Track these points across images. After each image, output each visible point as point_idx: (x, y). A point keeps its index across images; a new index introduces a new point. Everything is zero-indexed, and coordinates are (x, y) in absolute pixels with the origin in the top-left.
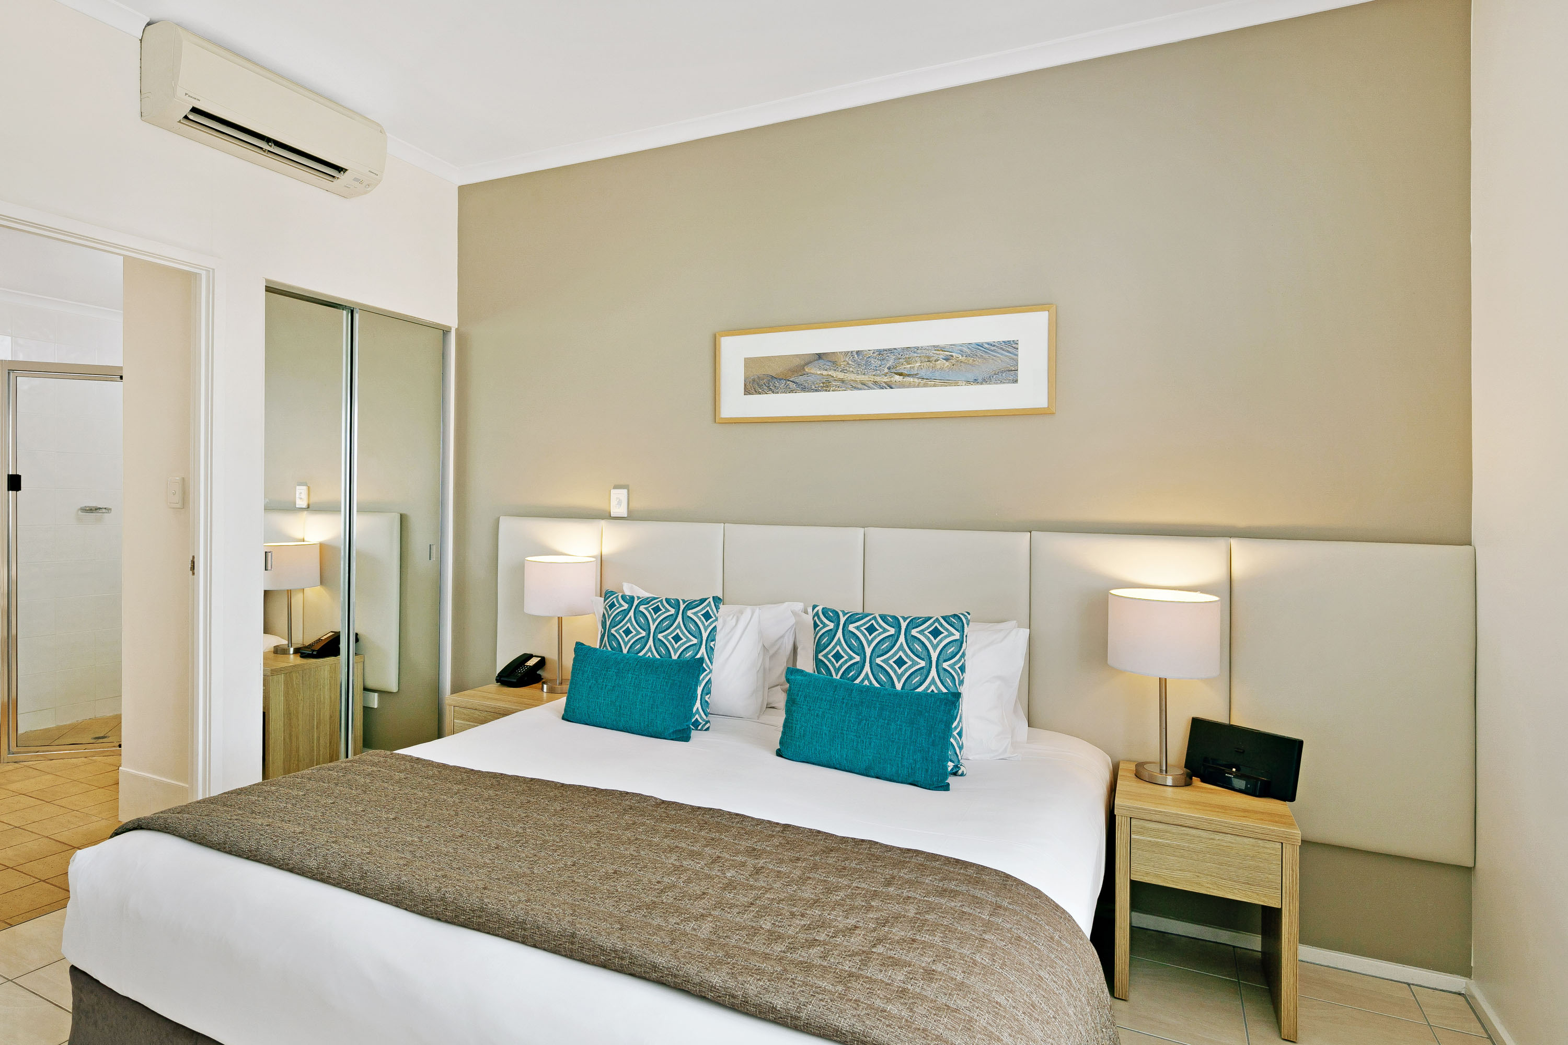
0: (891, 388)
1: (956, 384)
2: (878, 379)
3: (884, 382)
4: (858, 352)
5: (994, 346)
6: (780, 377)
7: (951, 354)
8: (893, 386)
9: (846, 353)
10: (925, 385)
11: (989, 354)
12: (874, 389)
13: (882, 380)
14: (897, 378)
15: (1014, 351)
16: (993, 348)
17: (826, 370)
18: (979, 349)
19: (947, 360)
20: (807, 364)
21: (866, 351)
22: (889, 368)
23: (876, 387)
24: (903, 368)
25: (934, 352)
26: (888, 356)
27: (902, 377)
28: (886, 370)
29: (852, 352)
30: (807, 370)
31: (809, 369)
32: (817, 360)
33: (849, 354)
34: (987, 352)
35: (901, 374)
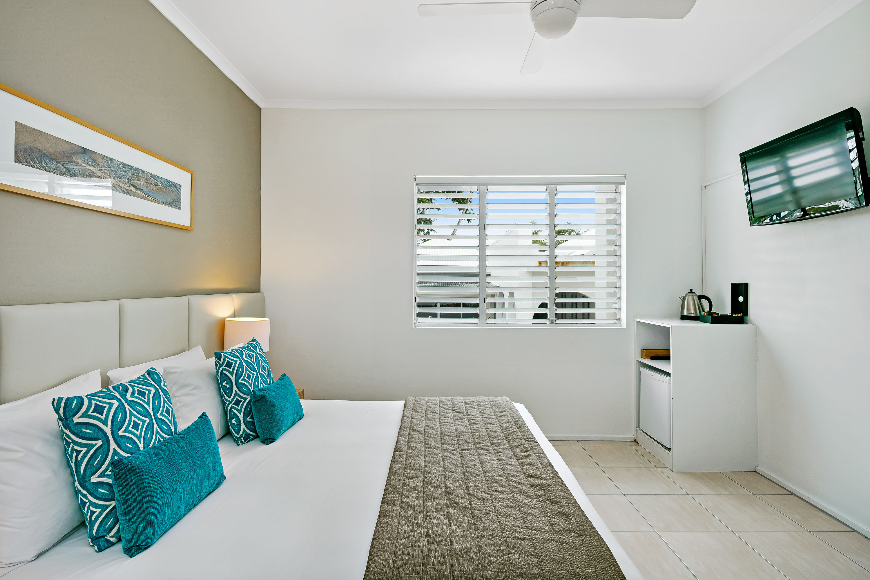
0: (130, 195)
1: (157, 202)
2: (122, 185)
3: (126, 189)
4: (111, 159)
5: (173, 184)
6: (51, 157)
7: (157, 182)
8: (131, 194)
9: (104, 156)
10: (146, 199)
11: (172, 189)
12: (120, 192)
13: (124, 186)
14: (132, 188)
15: (180, 190)
16: (173, 186)
17: (89, 165)
18: (168, 184)
19: (155, 185)
20: (76, 153)
21: (115, 160)
22: (128, 179)
23: (121, 191)
24: (136, 182)
25: (150, 177)
26: (128, 170)
27: (135, 189)
28: (127, 181)
29: (107, 157)
30: (74, 159)
31: (75, 159)
32: (82, 153)
33: (105, 158)
34: (171, 188)
35: (134, 186)
